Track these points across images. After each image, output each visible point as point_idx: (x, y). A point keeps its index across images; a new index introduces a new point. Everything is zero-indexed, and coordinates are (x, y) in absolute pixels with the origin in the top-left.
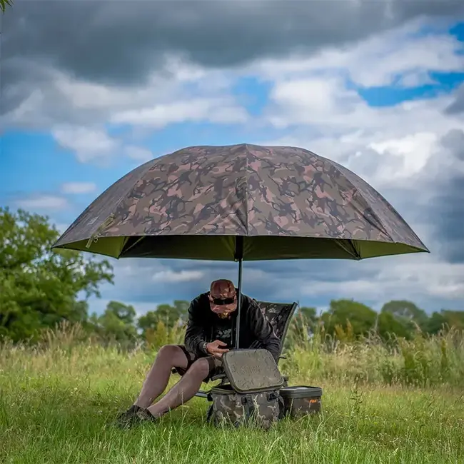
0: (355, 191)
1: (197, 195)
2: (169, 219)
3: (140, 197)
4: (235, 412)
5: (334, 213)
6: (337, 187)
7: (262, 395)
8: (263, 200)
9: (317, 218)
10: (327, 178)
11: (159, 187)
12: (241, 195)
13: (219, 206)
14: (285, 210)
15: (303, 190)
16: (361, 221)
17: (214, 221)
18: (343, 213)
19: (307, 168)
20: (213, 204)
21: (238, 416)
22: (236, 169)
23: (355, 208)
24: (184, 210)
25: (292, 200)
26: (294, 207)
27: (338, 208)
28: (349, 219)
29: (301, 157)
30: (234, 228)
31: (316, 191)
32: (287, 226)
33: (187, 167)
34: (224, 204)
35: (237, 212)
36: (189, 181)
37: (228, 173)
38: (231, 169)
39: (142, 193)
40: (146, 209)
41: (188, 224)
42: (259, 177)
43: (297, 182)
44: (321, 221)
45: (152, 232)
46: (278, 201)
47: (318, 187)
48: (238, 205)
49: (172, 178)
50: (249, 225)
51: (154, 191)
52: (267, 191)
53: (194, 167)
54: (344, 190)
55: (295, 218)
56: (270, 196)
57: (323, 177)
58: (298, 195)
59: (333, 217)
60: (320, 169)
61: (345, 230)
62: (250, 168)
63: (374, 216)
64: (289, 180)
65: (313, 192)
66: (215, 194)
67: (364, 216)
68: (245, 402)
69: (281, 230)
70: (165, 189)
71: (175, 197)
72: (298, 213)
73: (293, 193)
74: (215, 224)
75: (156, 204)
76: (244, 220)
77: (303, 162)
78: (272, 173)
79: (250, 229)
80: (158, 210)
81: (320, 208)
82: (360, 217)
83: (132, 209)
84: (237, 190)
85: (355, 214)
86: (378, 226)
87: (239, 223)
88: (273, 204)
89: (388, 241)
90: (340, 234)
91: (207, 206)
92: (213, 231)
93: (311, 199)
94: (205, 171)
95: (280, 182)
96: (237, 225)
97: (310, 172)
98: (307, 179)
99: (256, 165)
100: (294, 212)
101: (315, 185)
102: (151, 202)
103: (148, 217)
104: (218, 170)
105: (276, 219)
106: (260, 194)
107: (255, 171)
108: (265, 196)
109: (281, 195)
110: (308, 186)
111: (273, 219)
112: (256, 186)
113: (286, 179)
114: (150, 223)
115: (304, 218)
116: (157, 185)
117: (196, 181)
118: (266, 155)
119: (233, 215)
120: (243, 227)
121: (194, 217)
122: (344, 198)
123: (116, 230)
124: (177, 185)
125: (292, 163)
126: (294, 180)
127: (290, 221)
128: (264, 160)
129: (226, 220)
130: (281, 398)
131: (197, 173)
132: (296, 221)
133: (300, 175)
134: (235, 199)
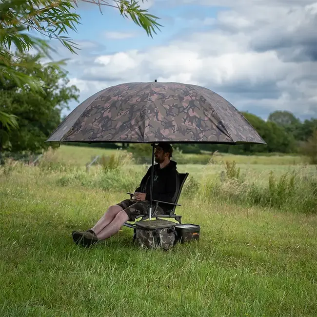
0: (213, 111)
1: (119, 116)
2: (102, 131)
3: (88, 117)
4: (149, 240)
5: (199, 125)
6: (203, 109)
7: (164, 230)
8: (155, 119)
9: (187, 129)
10: (197, 103)
11: (99, 110)
12: (142, 117)
13: (130, 123)
14: (168, 125)
15: (182, 112)
16: (215, 130)
17: (126, 133)
18: (204, 125)
19: (186, 98)
20: (127, 122)
21: (151, 242)
22: (142, 100)
23: (212, 122)
24: (111, 126)
25: (173, 118)
26: (174, 123)
27: (202, 122)
28: (207, 129)
29: (184, 91)
30: (136, 137)
31: (189, 112)
32: (169, 135)
33: (116, 98)
34: (133, 122)
35: (140, 128)
36: (116, 107)
37: (137, 103)
38: (139, 100)
39: (89, 114)
40: (91, 124)
41: (112, 134)
42: (155, 105)
43: (178, 107)
44: (190, 131)
45: (93, 138)
46: (165, 120)
47: (191, 110)
48: (140, 123)
49: (107, 105)
50: (145, 135)
51: (96, 113)
52: (159, 114)
53: (120, 98)
54: (207, 111)
55: (174, 130)
56: (160, 117)
57: (195, 103)
58: (178, 115)
59: (197, 128)
60: (194, 98)
61: (204, 136)
62: (150, 100)
63: (223, 126)
64: (173, 106)
65: (187, 113)
66: (129, 116)
67: (217, 127)
68: (154, 234)
69: (164, 138)
70: (102, 112)
71: (107, 117)
72: (176, 127)
73: (174, 114)
74: (127, 135)
75: (96, 121)
76: (142, 132)
77: (184, 94)
78: (163, 102)
79: (145, 138)
80: (97, 126)
81: (190, 123)
82: (214, 127)
83: (83, 124)
84: (141, 114)
85: (212, 125)
86: (225, 132)
87: (140, 134)
88: (161, 121)
89: (230, 141)
90: (200, 138)
91: (124, 123)
92: (125, 139)
93: (185, 118)
94: (125, 101)
95: (168, 107)
96: (139, 135)
97: (187, 100)
98: (185, 105)
99: (154, 98)
100: (174, 126)
101: (189, 109)
102: (94, 120)
103: (91, 129)
104: (132, 100)
105: (162, 131)
106: (154, 116)
107: (153, 102)
108: (157, 117)
109: (167, 116)
110: (184, 109)
111: (160, 131)
112: (152, 110)
113: (171, 106)
114: (92, 133)
115: (179, 130)
116: (98, 109)
117: (120, 107)
118: (161, 91)
119: (137, 130)
120: (141, 137)
121: (116, 130)
122: (206, 116)
123: (74, 137)
124: (109, 110)
125: (177, 95)
126: (176, 106)
127: (170, 132)
128: (160, 94)
129: (133, 132)
130: (175, 232)
131: (121, 102)
132: (174, 132)
133: (180, 102)
134: (139, 119)
